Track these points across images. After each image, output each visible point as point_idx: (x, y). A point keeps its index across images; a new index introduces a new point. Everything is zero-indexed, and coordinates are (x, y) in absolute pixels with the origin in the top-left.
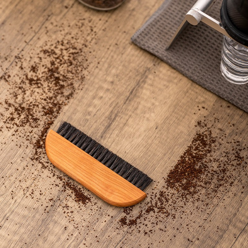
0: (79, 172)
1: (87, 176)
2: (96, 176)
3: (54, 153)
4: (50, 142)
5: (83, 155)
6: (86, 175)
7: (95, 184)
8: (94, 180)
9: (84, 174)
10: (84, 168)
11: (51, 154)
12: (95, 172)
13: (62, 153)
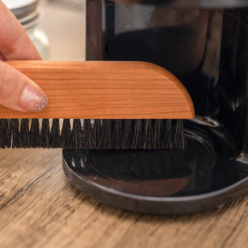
0: (93, 79)
1: (74, 81)
2: (61, 92)
3: (157, 82)
4: (179, 96)
5: (108, 111)
6: (78, 82)
7: (50, 77)
8: (56, 82)
9: (83, 82)
10: (90, 91)
11: (163, 77)
12: (67, 97)
13: (145, 91)
